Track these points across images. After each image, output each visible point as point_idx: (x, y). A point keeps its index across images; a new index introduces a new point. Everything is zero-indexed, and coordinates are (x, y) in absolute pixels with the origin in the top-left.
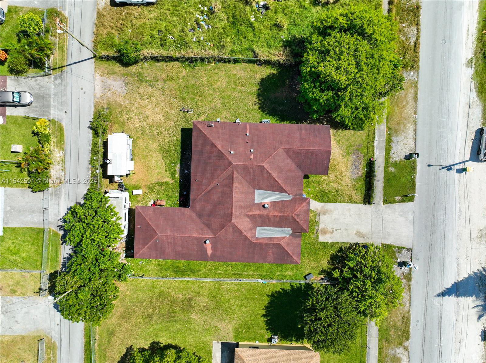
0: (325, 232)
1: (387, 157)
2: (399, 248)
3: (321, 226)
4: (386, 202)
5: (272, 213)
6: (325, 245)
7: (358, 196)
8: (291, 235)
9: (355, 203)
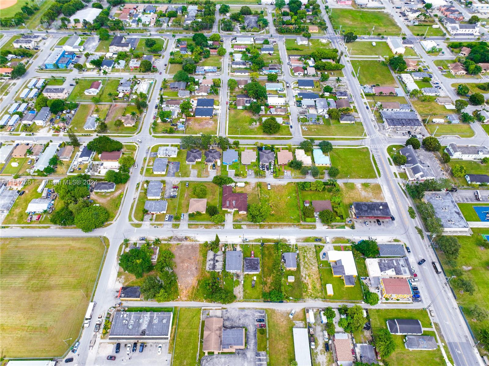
0: (227, 215)
2: (224, 227)
4: (233, 224)
5: (231, 203)
6: (225, 215)
8: (227, 206)
9: (233, 220)
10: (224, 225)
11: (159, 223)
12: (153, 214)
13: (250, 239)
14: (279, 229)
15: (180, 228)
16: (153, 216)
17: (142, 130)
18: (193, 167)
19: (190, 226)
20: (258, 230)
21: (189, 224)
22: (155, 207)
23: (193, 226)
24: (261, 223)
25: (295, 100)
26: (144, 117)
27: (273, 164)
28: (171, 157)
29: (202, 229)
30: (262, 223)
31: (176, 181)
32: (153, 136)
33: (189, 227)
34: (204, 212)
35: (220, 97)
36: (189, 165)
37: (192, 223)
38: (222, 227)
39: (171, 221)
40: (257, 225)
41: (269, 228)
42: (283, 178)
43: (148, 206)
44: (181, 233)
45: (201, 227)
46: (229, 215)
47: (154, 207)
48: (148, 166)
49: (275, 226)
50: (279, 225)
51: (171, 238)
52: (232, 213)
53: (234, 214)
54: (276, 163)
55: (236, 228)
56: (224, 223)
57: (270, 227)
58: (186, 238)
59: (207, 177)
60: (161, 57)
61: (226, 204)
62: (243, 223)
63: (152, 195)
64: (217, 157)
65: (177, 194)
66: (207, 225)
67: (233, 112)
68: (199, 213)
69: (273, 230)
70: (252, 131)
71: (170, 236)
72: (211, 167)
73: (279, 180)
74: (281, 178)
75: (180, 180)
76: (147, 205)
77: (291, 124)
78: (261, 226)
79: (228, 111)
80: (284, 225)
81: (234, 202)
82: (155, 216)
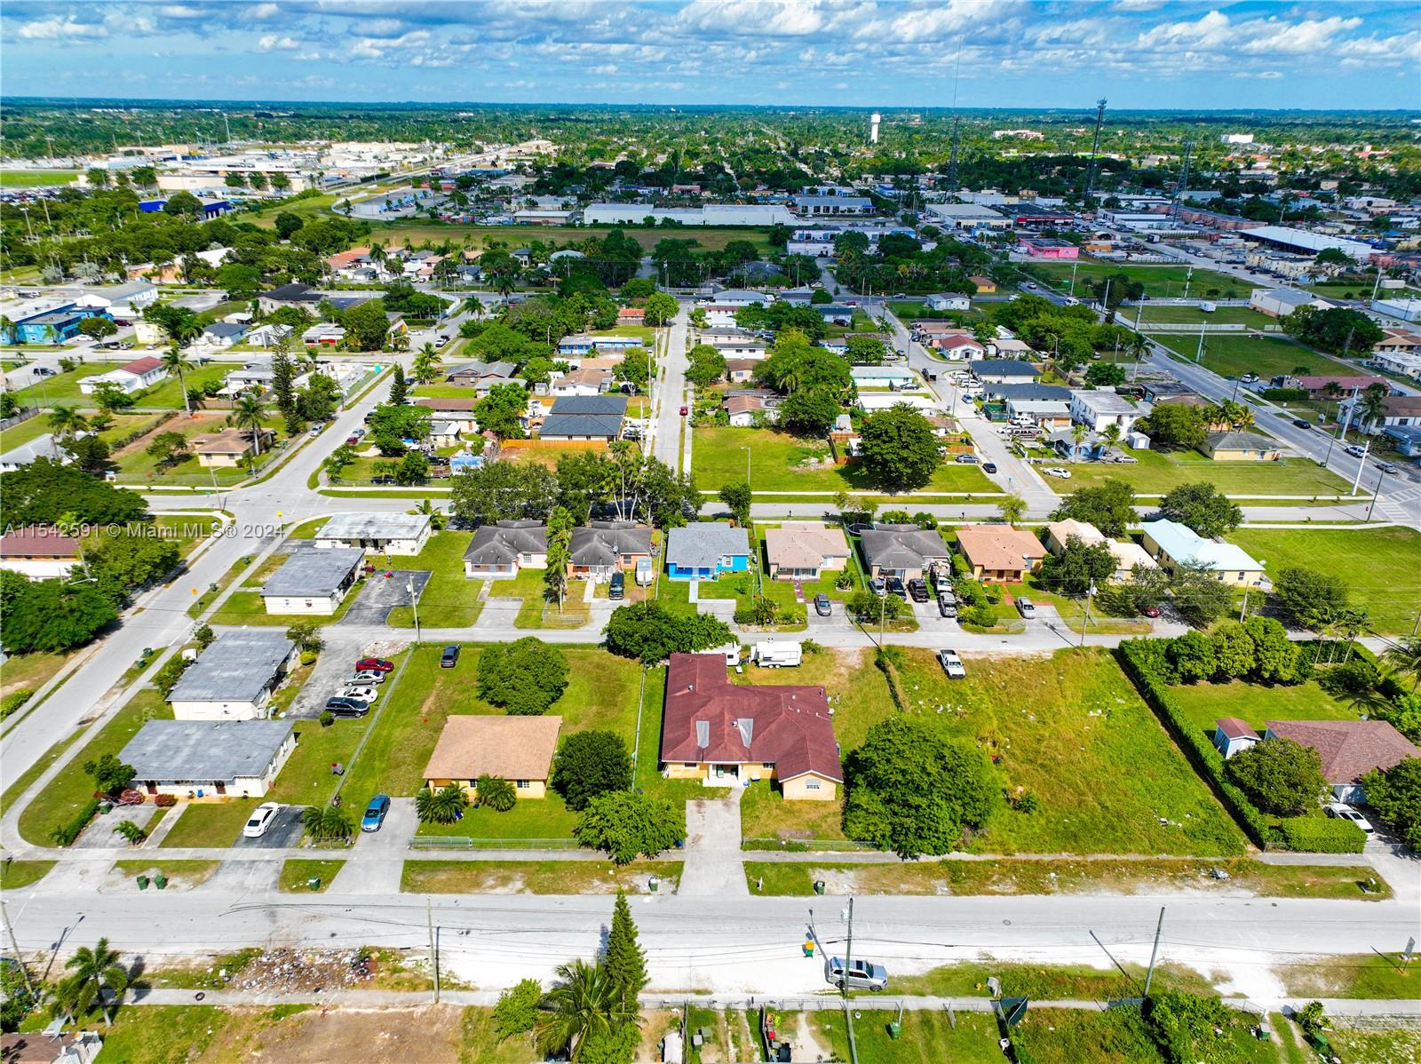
0: (700, 805)
1: (813, 865)
2: (678, 881)
3: (708, 802)
4: (747, 865)
5: (727, 730)
6: (682, 807)
7: (752, 836)
8: (700, 748)
9: (743, 834)
10: (675, 871)
11: (187, 854)
12: (169, 801)
13: (894, 969)
14: (1103, 900)
15: (336, 891)
16: (158, 816)
17: (276, 476)
18: (500, 589)
19: (416, 876)
20: (943, 900)
21: (410, 866)
22: (193, 754)
23: (443, 876)
24: (954, 856)
25: (974, 407)
26: (307, 443)
27: (943, 571)
28: (389, 550)
29: (507, 897)
30: (964, 856)
31: (386, 641)
32: (320, 492)
33: (407, 884)
34: (537, 791)
35: (656, 400)
36: (480, 583)
37: (434, 855)
38: (664, 885)
39: (281, 845)
40: (927, 869)
41: (1022, 890)
42: (1020, 631)
43: (151, 748)
44: (331, 925)
45: (505, 881)
46: (713, 806)
47: (186, 752)
48: (246, 584)
49: (1071, 876)
50: (1098, 871)
51: (239, 962)
52: (736, 798)
53: (747, 803)
54: (961, 565)
55: (772, 891)
56: (673, 855)
57: (1032, 880)
58: (365, 963)
59: (575, 626)
60: (434, 327)
61: (688, 732)
62: (817, 856)
63: (208, 693)
64: (640, 545)
65: (368, 698)
66: (550, 866)
67: (709, 434)
68: (497, 793)
69: (1058, 901)
70: (802, 481)
71: (235, 946)
72: (605, 590)
73: (996, 637)
74: (1007, 632)
75: (414, 638)
76: (146, 743)
77: (985, 461)
78: (961, 879)
79: (689, 430)
80: (1135, 869)
81: (744, 727)
82: (174, 813)
